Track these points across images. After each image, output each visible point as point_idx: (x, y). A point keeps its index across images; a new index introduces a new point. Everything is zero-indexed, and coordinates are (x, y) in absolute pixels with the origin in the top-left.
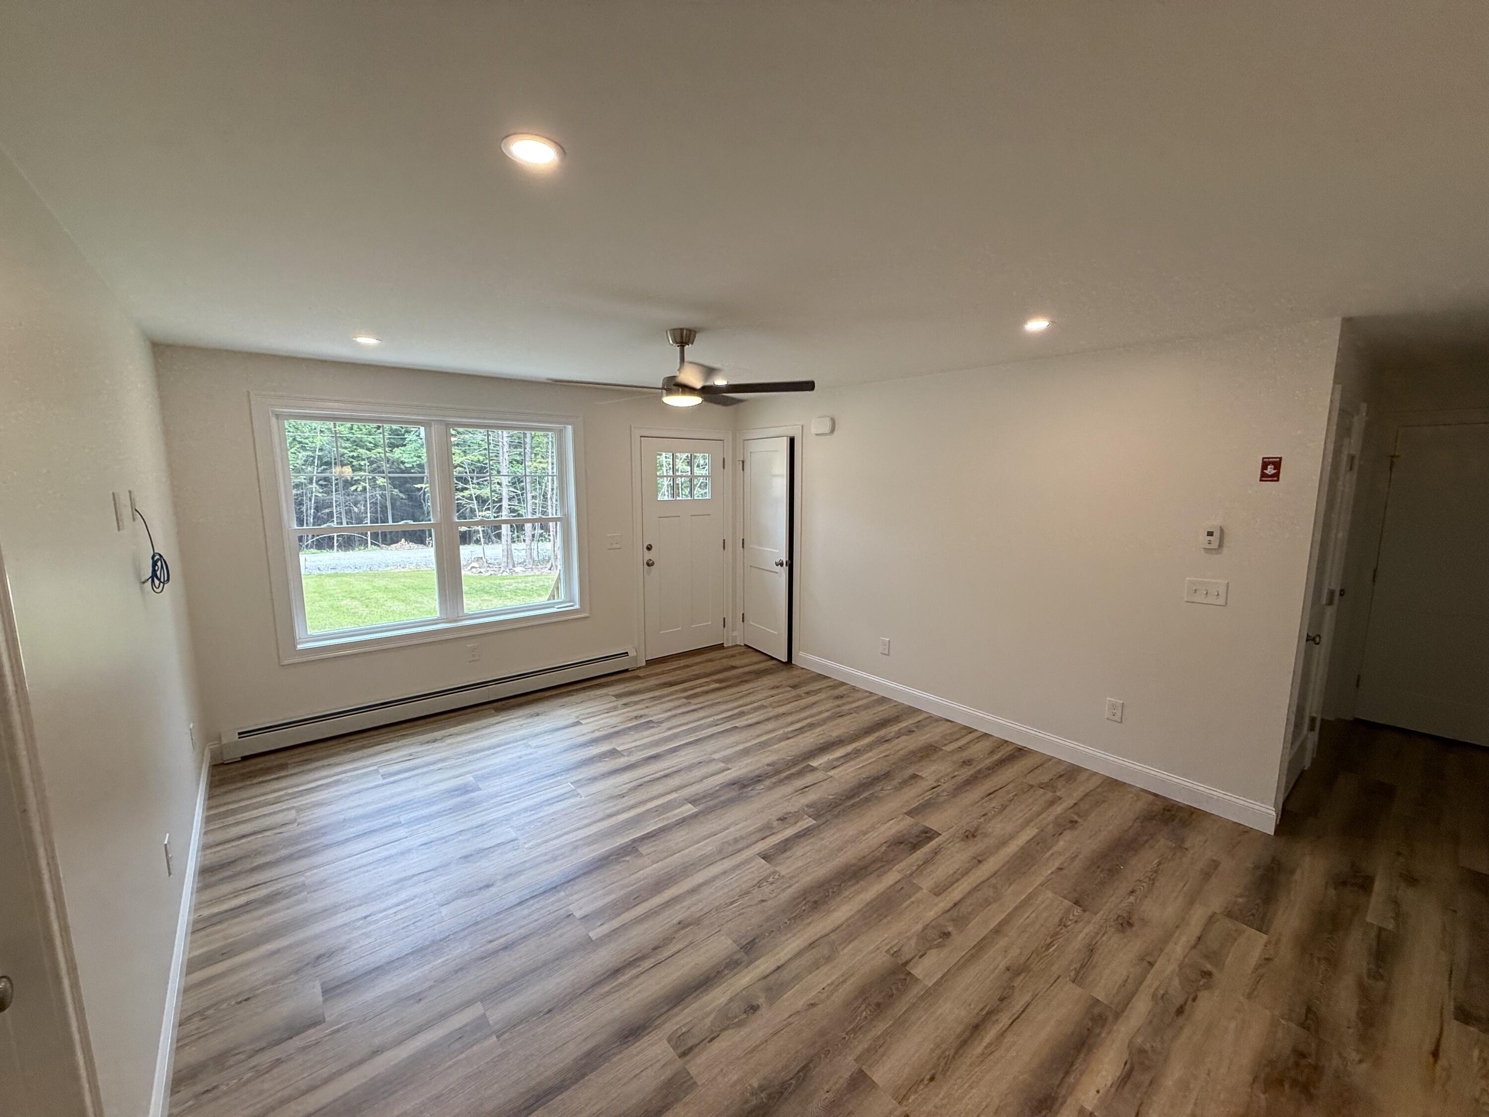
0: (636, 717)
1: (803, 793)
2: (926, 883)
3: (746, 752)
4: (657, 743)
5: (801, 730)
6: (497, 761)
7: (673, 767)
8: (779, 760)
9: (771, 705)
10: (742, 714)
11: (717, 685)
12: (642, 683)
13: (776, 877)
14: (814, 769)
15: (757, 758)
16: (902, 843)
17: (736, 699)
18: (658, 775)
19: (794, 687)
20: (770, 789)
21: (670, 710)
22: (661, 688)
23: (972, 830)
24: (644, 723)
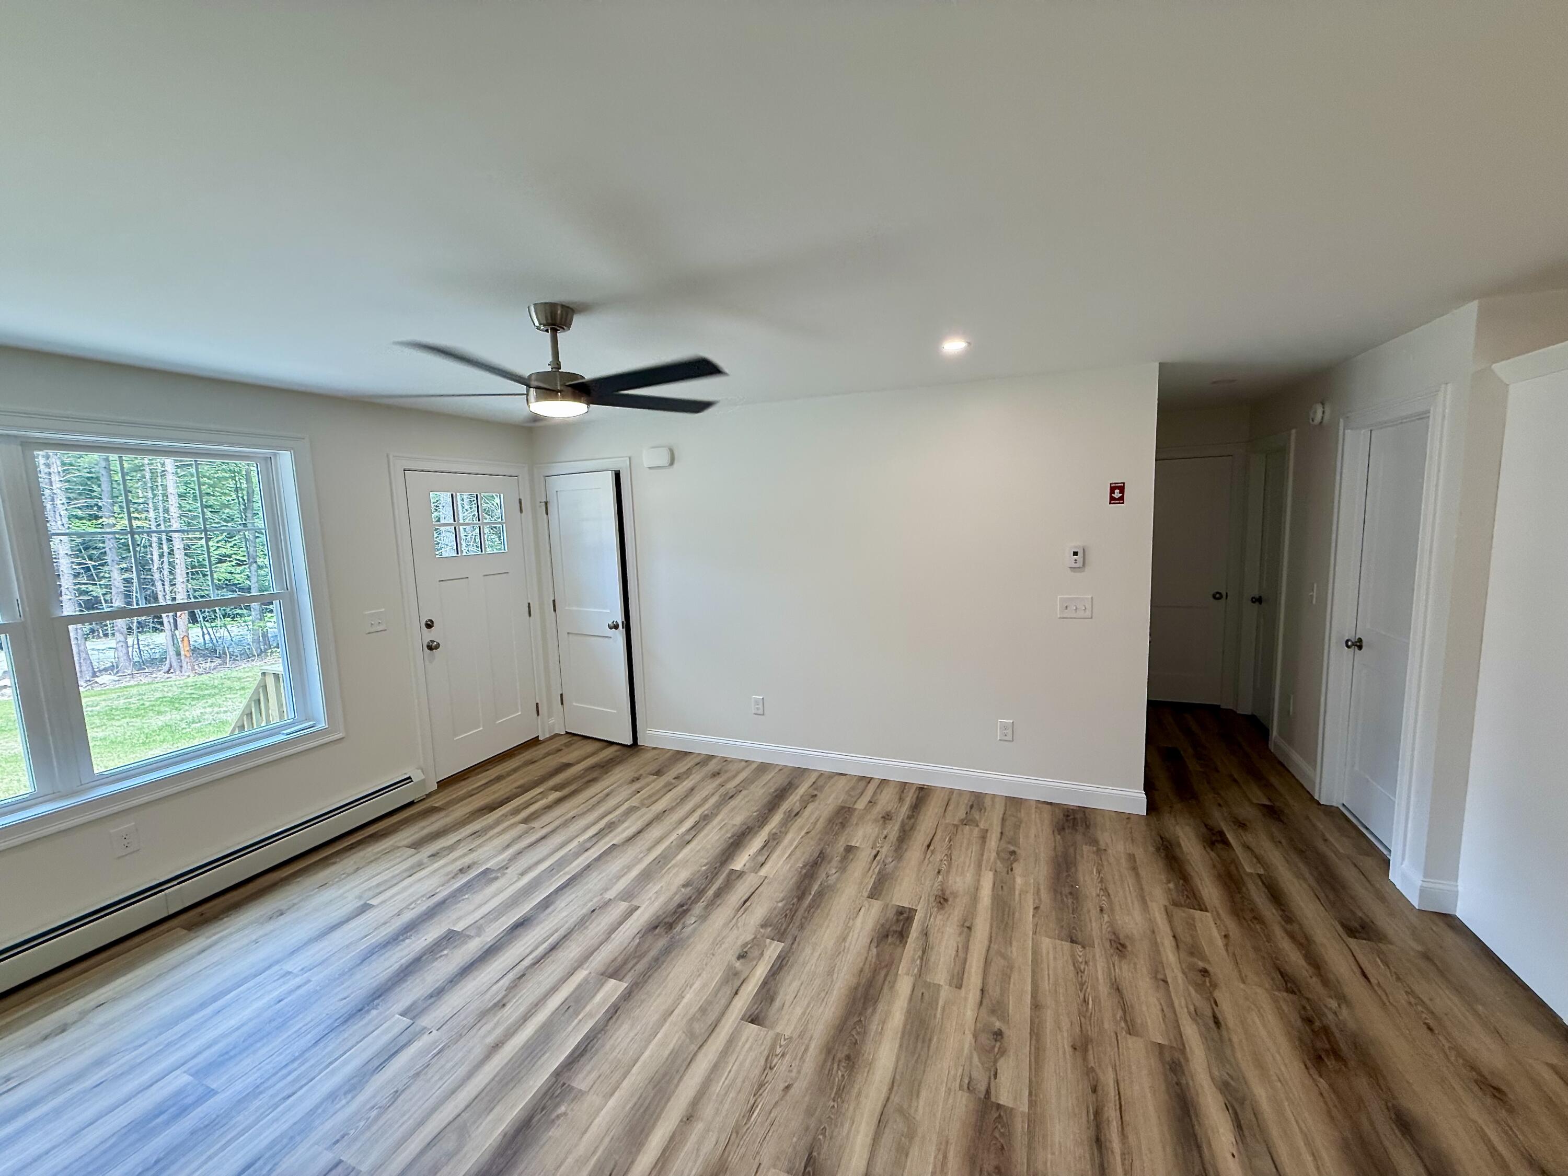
0: (461, 871)
1: (746, 910)
2: (940, 976)
3: (646, 876)
4: (514, 901)
5: (697, 828)
6: (233, 1022)
7: (556, 931)
8: (694, 874)
9: (642, 804)
10: (611, 826)
11: (557, 795)
12: (446, 816)
13: (783, 1043)
14: (741, 874)
15: (666, 879)
16: (887, 936)
17: (594, 807)
18: (541, 950)
19: (658, 773)
20: (703, 918)
21: (508, 846)
22: (478, 818)
23: (940, 893)
24: (478, 876)
